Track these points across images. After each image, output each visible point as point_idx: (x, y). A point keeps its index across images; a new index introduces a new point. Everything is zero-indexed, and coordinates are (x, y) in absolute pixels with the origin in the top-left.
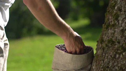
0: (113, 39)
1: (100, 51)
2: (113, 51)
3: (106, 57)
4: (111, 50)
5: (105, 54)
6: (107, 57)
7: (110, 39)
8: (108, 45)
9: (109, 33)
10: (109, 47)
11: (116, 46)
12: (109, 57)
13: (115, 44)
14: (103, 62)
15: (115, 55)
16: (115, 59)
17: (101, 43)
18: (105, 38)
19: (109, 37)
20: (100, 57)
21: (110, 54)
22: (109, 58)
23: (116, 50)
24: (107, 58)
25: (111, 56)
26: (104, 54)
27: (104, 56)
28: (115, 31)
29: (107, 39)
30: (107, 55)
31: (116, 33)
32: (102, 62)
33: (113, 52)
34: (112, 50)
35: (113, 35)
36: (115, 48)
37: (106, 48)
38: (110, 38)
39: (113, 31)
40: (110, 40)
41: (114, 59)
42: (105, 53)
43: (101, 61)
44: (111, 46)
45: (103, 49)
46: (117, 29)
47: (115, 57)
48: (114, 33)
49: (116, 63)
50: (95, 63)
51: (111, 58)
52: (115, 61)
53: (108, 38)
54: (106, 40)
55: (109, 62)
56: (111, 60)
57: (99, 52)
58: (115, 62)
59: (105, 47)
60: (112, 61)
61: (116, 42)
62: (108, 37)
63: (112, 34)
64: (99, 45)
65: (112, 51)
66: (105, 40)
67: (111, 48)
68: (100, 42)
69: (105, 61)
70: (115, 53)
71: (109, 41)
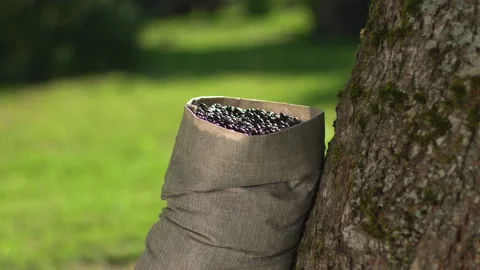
0: (399, 84)
1: (348, 131)
2: (398, 131)
3: (372, 155)
4: (389, 125)
5: (370, 145)
6: (377, 153)
7: (390, 83)
8: (380, 106)
9: (386, 64)
10: (384, 117)
11: (412, 113)
12: (385, 152)
13: (405, 104)
14: (362, 171)
15: (408, 147)
16: (406, 163)
17: (354, 100)
18: (370, 82)
19: (383, 79)
20: (350, 153)
21: (387, 141)
22: (385, 157)
23: (409, 129)
24: (376, 158)
25: (392, 150)
26: (364, 144)
27: (363, 149)
28: (406, 56)
29: (377, 86)
30: (375, 146)
31: (410, 64)
32: (359, 171)
33: (400, 136)
34: (396, 125)
35: (400, 70)
36: (405, 121)
37: (374, 118)
38: (387, 81)
39: (400, 56)
40: (388, 87)
41: (403, 160)
42: (368, 138)
43: (352, 167)
44: (391, 114)
45: (363, 124)
46: (414, 45)
47: (405, 155)
48: (403, 63)
49: (408, 176)
50: (331, 176)
51: (391, 158)
52: (404, 169)
53: (379, 83)
54: (371, 91)
55: (384, 171)
56: (390, 164)
57: (346, 134)
58: (405, 173)
59: (368, 117)
60: (397, 170)
61: (411, 98)
62: (382, 76)
63: (395, 67)
64: (347, 109)
65: (394, 132)
66: (368, 90)
67: (391, 121)
68: (349, 95)
69: (367, 171)
70: (405, 138)
71: (384, 94)
